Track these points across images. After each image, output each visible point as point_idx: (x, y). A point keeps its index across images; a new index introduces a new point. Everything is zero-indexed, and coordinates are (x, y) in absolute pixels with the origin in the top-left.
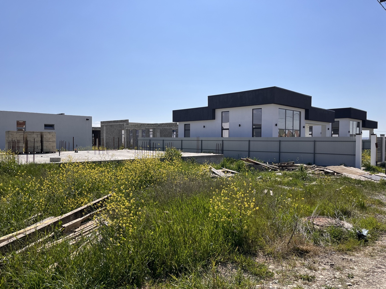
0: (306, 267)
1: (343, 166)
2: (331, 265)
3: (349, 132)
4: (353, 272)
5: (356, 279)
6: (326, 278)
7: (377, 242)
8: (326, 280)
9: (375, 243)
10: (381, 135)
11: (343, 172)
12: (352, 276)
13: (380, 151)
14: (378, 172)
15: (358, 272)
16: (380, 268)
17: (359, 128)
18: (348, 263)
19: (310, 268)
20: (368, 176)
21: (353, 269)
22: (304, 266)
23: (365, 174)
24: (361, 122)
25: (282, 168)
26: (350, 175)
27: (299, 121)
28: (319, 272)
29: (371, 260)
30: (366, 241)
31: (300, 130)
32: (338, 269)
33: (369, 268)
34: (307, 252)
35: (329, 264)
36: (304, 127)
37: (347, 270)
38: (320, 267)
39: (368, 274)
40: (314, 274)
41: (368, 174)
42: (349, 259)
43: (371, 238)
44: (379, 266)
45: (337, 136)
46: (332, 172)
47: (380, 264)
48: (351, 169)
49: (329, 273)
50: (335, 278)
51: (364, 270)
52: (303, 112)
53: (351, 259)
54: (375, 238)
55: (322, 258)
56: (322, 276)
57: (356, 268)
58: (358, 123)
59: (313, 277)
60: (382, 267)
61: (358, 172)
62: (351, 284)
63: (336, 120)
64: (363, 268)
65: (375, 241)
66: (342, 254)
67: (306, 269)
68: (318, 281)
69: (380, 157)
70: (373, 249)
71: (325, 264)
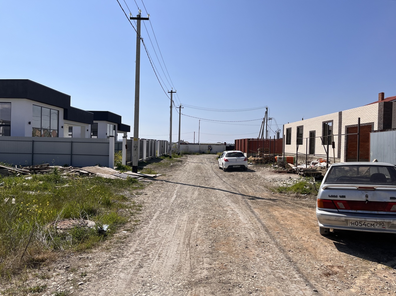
0: (38, 278)
1: (98, 167)
2: (66, 268)
3: (107, 134)
4: (88, 269)
5: (89, 275)
6: (59, 284)
7: (115, 234)
8: (58, 285)
9: (113, 236)
10: (131, 138)
11: (97, 172)
12: (85, 274)
13: (130, 152)
14: (127, 170)
15: (92, 269)
16: (113, 259)
17: (114, 131)
18: (84, 261)
19: (43, 278)
20: (119, 175)
21: (88, 266)
22: (37, 277)
23: (116, 173)
24: (116, 125)
25: (34, 171)
26: (103, 174)
27: (57, 121)
28: (52, 279)
29: (106, 253)
30: (105, 235)
31: (58, 130)
32: (73, 271)
33: (103, 262)
34: (43, 260)
35: (65, 268)
36: (62, 127)
37: (81, 269)
38: (54, 274)
39: (100, 268)
40: (46, 283)
41: (118, 173)
42: (86, 257)
43: (110, 232)
44: (112, 257)
45: (96, 137)
46: (87, 172)
47: (114, 255)
48: (104, 169)
49: (63, 277)
50: (68, 280)
51: (98, 265)
52: (61, 111)
53: (87, 257)
54: (114, 231)
55: (58, 263)
56: (55, 283)
57: (90, 265)
58: (115, 126)
59: (45, 286)
60: (115, 257)
61: (110, 172)
62: (83, 283)
63: (94, 122)
64: (97, 263)
65: (113, 234)
66: (80, 253)
67: (38, 280)
68: (49, 290)
69: (130, 157)
70: (110, 242)
71: (60, 269)
